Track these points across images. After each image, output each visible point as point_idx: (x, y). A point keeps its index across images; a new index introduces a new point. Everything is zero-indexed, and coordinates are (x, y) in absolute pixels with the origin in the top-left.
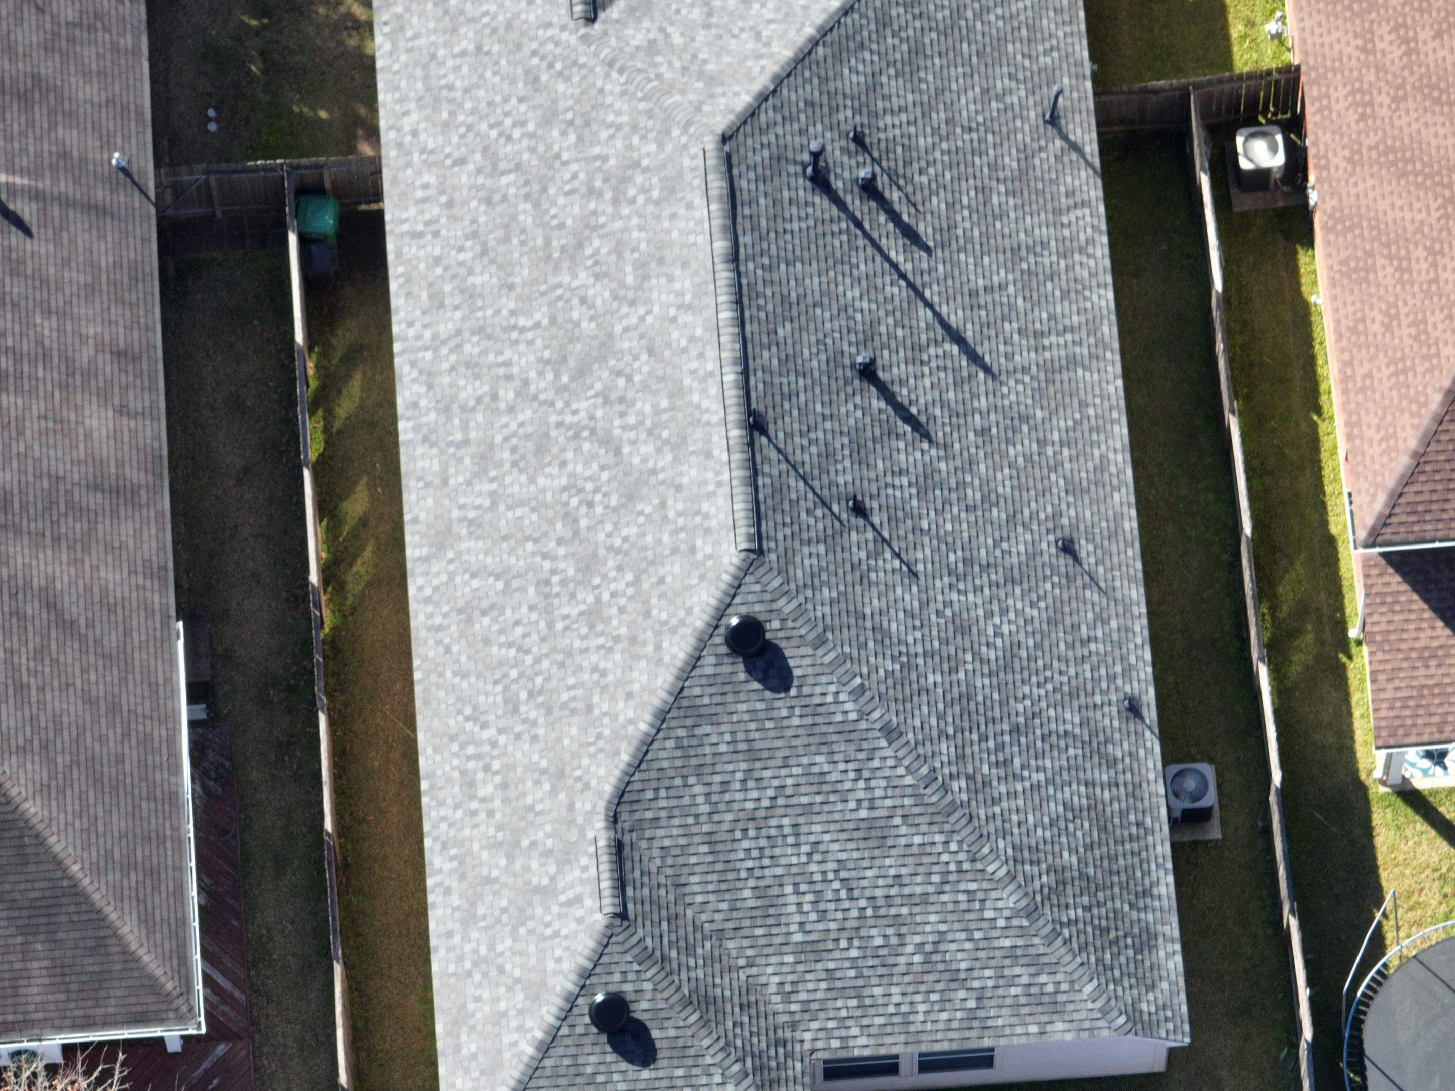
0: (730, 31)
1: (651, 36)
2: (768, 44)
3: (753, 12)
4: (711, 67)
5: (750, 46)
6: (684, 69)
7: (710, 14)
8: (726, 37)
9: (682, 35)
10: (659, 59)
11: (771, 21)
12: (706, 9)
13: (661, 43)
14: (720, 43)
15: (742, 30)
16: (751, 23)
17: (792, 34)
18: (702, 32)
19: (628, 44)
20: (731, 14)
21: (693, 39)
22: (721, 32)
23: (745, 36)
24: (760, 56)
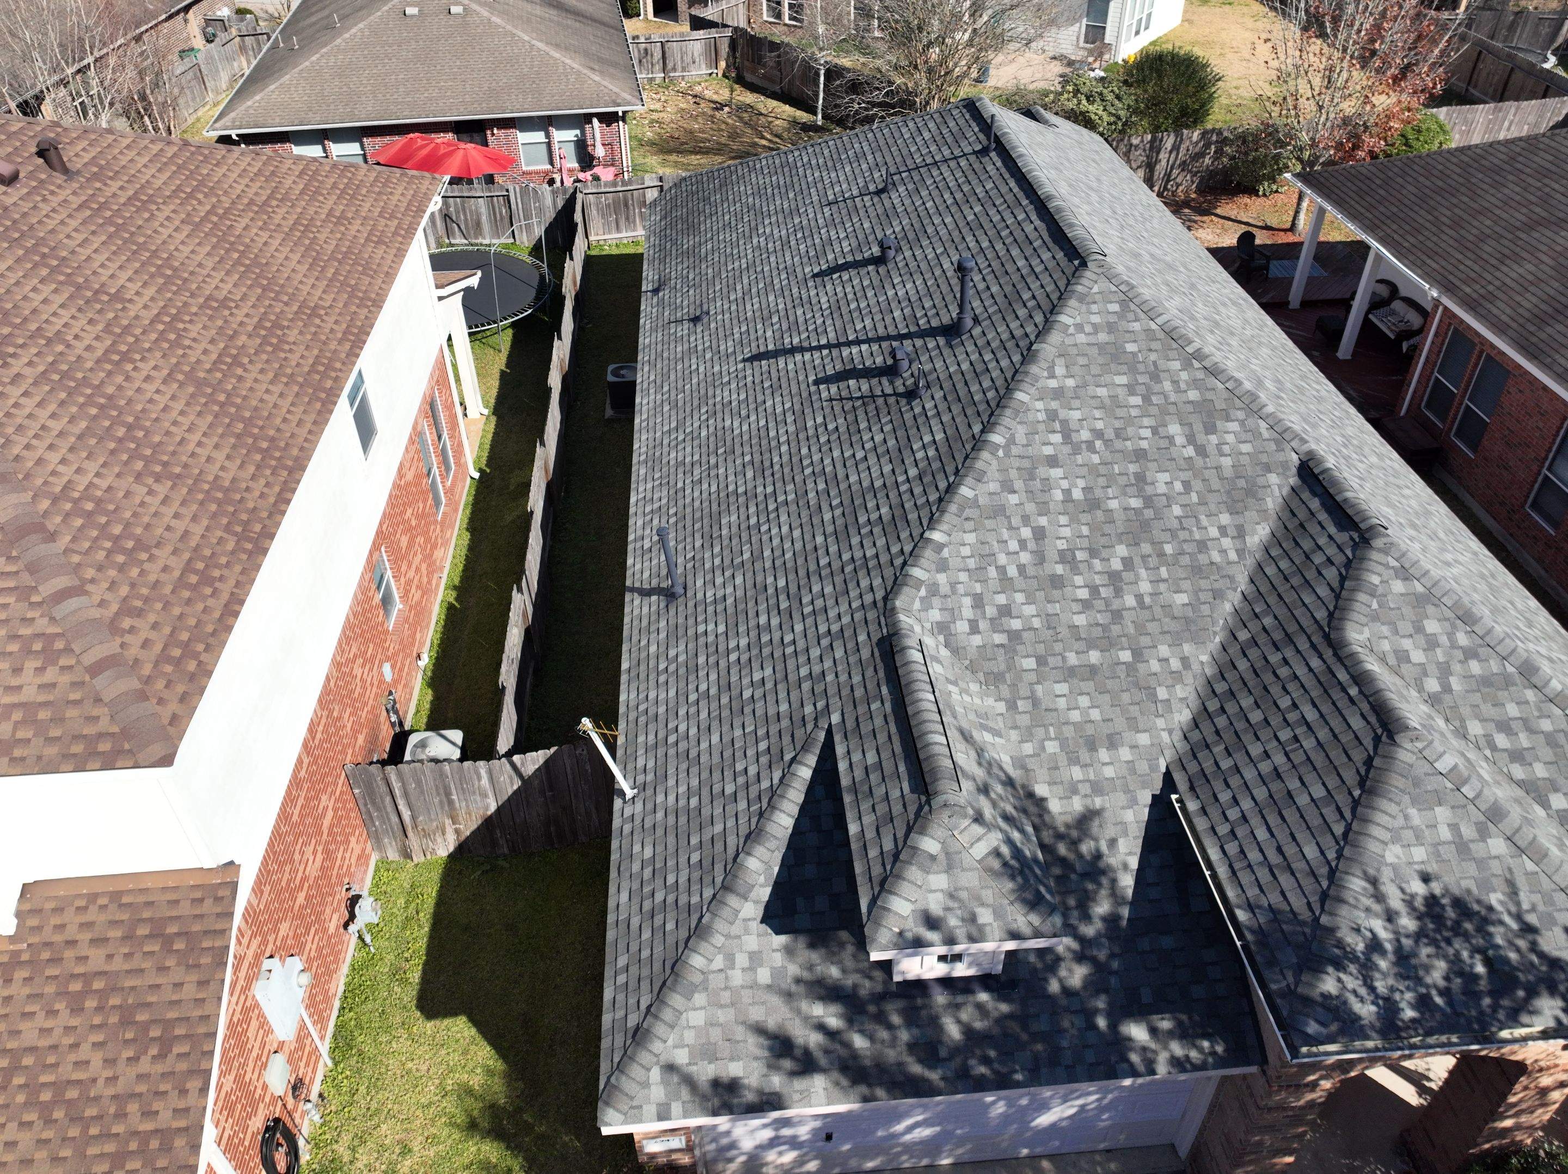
4: (1122, 380)
15: (1090, 445)
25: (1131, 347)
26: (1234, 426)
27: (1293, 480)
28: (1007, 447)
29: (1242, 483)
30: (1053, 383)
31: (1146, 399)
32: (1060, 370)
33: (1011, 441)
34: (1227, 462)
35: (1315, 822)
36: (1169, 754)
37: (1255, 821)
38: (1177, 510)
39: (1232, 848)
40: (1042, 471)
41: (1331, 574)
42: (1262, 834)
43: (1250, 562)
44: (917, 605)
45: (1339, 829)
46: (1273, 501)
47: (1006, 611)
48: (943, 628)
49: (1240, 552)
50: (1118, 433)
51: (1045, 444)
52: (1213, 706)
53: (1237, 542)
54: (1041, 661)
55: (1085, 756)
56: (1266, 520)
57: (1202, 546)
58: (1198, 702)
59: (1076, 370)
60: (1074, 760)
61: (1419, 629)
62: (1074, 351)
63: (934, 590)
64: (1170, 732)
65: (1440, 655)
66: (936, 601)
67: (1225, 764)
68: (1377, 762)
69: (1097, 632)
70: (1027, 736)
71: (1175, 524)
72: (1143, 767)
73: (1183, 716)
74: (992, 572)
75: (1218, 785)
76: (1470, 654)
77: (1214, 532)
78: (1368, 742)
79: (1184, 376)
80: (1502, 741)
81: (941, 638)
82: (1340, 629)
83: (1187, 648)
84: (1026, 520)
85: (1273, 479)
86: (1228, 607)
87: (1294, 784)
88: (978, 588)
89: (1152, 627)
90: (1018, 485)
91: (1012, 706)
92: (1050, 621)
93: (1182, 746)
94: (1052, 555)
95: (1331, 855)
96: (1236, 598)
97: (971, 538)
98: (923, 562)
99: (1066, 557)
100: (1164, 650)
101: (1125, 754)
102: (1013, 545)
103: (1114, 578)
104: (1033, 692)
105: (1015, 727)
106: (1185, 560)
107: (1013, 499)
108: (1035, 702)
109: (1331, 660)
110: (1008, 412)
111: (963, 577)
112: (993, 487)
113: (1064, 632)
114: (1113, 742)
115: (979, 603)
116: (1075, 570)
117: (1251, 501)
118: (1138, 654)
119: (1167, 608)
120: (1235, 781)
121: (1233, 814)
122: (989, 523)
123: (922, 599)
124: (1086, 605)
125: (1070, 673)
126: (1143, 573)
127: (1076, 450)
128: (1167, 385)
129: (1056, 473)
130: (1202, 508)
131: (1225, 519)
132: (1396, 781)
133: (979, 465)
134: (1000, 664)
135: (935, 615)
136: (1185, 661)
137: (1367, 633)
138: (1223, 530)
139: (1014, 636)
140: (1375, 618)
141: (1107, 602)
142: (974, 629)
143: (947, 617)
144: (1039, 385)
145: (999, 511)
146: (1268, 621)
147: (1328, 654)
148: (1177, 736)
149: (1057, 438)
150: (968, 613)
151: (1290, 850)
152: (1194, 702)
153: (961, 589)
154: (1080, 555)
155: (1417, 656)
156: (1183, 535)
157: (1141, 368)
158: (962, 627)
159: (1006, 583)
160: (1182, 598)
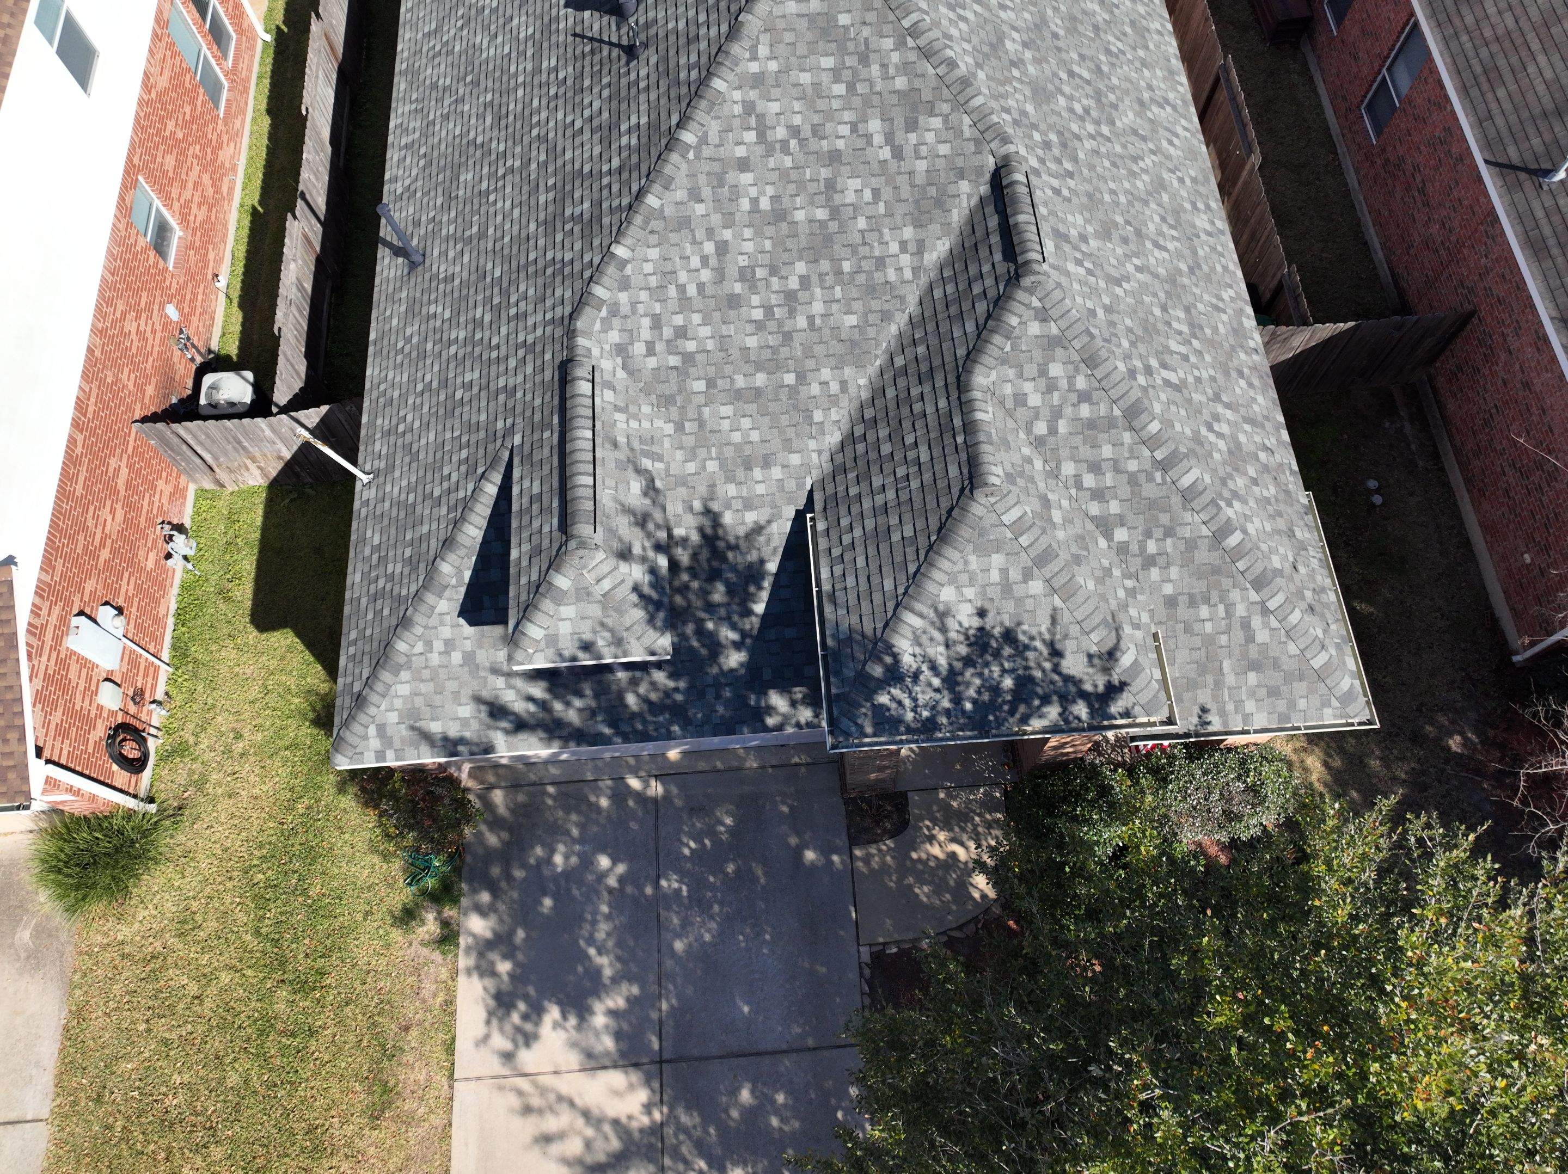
0: (802, 142)
1: (913, 138)
2: (749, 108)
3: (770, 190)
4: (828, 62)
5: (775, 107)
6: (864, 60)
7: (831, 185)
8: (806, 132)
9: (868, 137)
10: (901, 83)
11: (744, 165)
12: (837, 199)
13: (899, 122)
14: (816, 119)
15: (785, 144)
16: (772, 162)
17: (714, 127)
18: (840, 144)
19: (946, 118)
20: (801, 185)
21: (854, 128)
22: (814, 145)
23: (781, 133)
24: (758, 80)
25: (844, 19)
26: (936, 122)
27: (984, 189)
28: (698, 148)
29: (932, 191)
30: (754, 67)
31: (851, 87)
32: (763, 51)
33: (703, 140)
34: (921, 166)
35: (899, 558)
36: (816, 474)
37: (859, 549)
38: (862, 223)
39: (838, 570)
40: (732, 177)
41: (981, 307)
42: (861, 562)
43: (923, 281)
44: (598, 326)
45: (912, 568)
46: (958, 215)
47: (682, 333)
48: (621, 350)
49: (916, 270)
50: (817, 132)
51: (738, 144)
52: (859, 430)
53: (915, 259)
54: (711, 383)
55: (740, 474)
56: (949, 234)
57: (880, 263)
58: (848, 426)
59: (781, 49)
60: (730, 479)
61: (1043, 372)
62: (781, 24)
63: (614, 311)
64: (820, 453)
65: (1056, 397)
66: (616, 322)
67: (853, 491)
68: (955, 513)
69: (767, 354)
70: (692, 455)
71: (857, 239)
72: (791, 485)
73: (834, 438)
74: (672, 291)
75: (843, 510)
76: (1084, 397)
77: (894, 247)
78: (955, 491)
79: (895, 57)
80: (1089, 480)
81: (619, 360)
82: (970, 372)
83: (848, 371)
84: (710, 233)
85: (964, 186)
86: (893, 329)
87: (894, 521)
88: (657, 308)
89: (819, 350)
90: (706, 192)
91: (680, 427)
92: (723, 342)
93: (827, 467)
94: (732, 272)
95: (901, 590)
96: (901, 320)
97: (654, 253)
98: (606, 280)
99: (746, 275)
100: (826, 373)
101: (776, 472)
102: (695, 262)
103: (790, 297)
104: (700, 414)
105: (681, 448)
106: (861, 279)
107: (700, 209)
108: (701, 424)
109: (955, 403)
110: (703, 104)
111: (644, 296)
112: (680, 195)
113: (735, 353)
114: (767, 463)
115: (657, 323)
116: (753, 289)
117: (937, 212)
118: (802, 378)
119: (835, 329)
120: (855, 509)
121: (846, 539)
122: (674, 238)
123: (603, 320)
124: (760, 326)
125: (737, 396)
126: (818, 291)
127: (770, 152)
128: (875, 69)
129: (746, 178)
130: (887, 220)
131: (908, 233)
132: (964, 531)
133: (668, 170)
134: (671, 387)
135: (614, 337)
136: (844, 385)
137: (993, 376)
138: (903, 245)
139: (688, 358)
140: (1004, 361)
141: (780, 323)
142: (651, 351)
143: (626, 338)
144: (738, 70)
145: (684, 223)
146: (921, 350)
147: (954, 395)
148: (826, 456)
149: (751, 136)
150: (646, 334)
151: (875, 580)
152: (845, 425)
153: (641, 309)
154: (760, 273)
155: (1034, 400)
156: (863, 251)
157: (851, 46)
158: (639, 348)
159: (684, 302)
160: (851, 320)
